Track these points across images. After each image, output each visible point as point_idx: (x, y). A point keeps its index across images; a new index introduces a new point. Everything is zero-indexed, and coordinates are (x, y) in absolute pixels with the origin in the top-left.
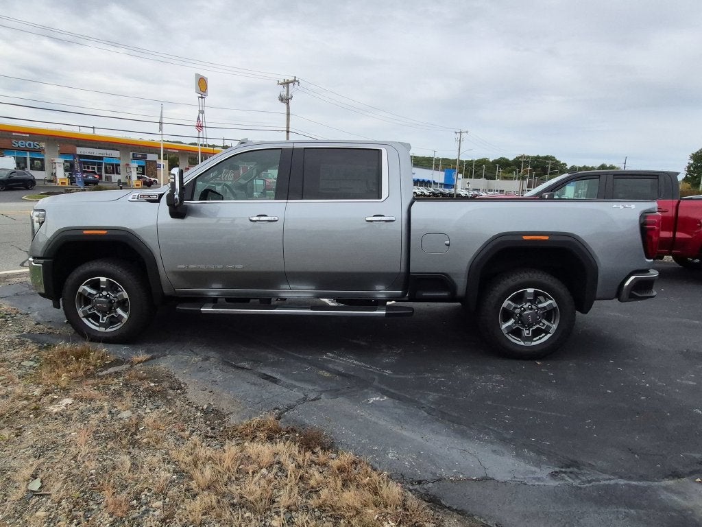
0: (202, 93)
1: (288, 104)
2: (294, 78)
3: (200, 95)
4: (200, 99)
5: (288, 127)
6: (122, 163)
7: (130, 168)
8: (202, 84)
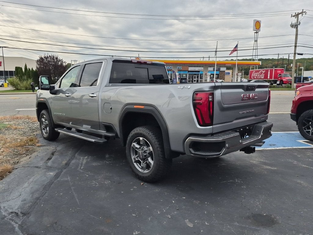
0: (257, 30)
1: (297, 28)
2: (302, 11)
3: (256, 32)
4: (256, 34)
5: (296, 43)
6: (204, 73)
7: (207, 75)
8: (257, 25)
